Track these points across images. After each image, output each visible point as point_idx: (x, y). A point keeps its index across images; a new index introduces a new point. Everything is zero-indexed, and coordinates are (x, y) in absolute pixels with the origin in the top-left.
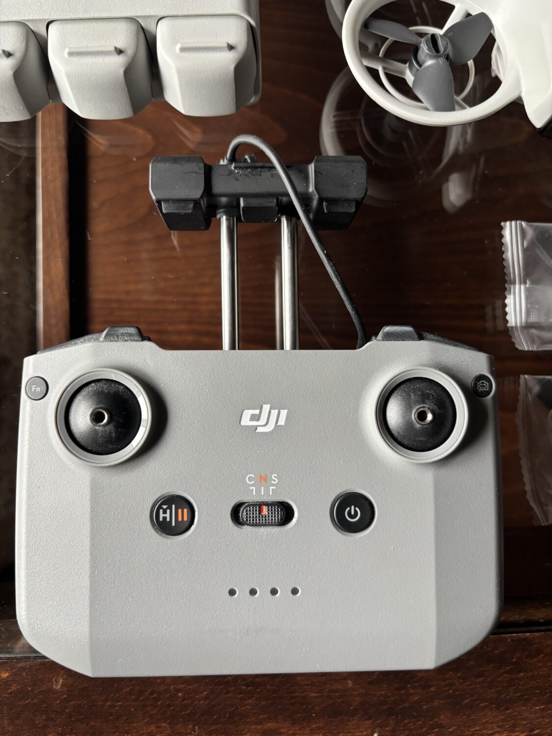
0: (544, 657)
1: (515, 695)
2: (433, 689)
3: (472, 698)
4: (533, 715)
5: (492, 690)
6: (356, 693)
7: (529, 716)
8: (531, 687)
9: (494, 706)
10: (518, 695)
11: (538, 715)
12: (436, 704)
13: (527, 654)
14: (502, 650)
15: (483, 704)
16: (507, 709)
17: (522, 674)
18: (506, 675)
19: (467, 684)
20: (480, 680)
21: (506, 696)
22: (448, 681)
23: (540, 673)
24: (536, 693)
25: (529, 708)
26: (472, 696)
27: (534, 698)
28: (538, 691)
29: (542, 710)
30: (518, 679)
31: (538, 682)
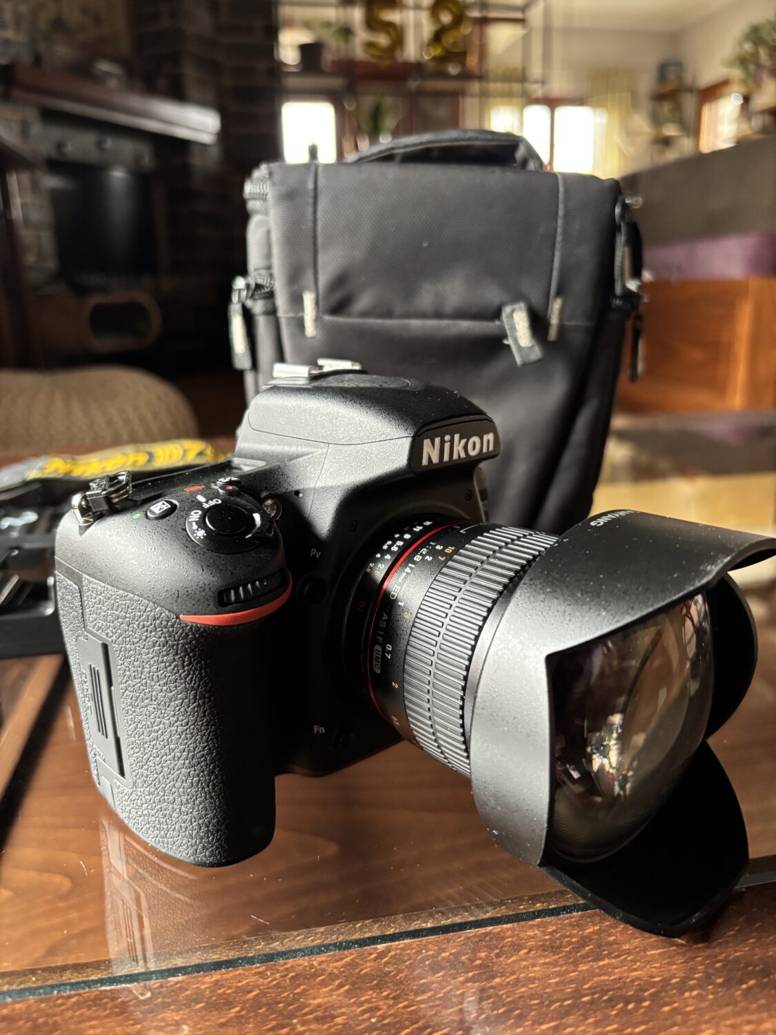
0: (529, 953)
1: (495, 1012)
2: (339, 1020)
3: (415, 1026)
5: (451, 1010)
8: (520, 997)
10: (501, 1011)
13: (498, 951)
17: (498, 980)
18: (469, 984)
19: (401, 1005)
22: (367, 1006)
23: (530, 975)
24: (535, 1005)
26: (416, 1023)
27: (532, 1013)
28: (536, 1002)
29: (555, 1028)
30: (492, 987)
31: (530, 988)
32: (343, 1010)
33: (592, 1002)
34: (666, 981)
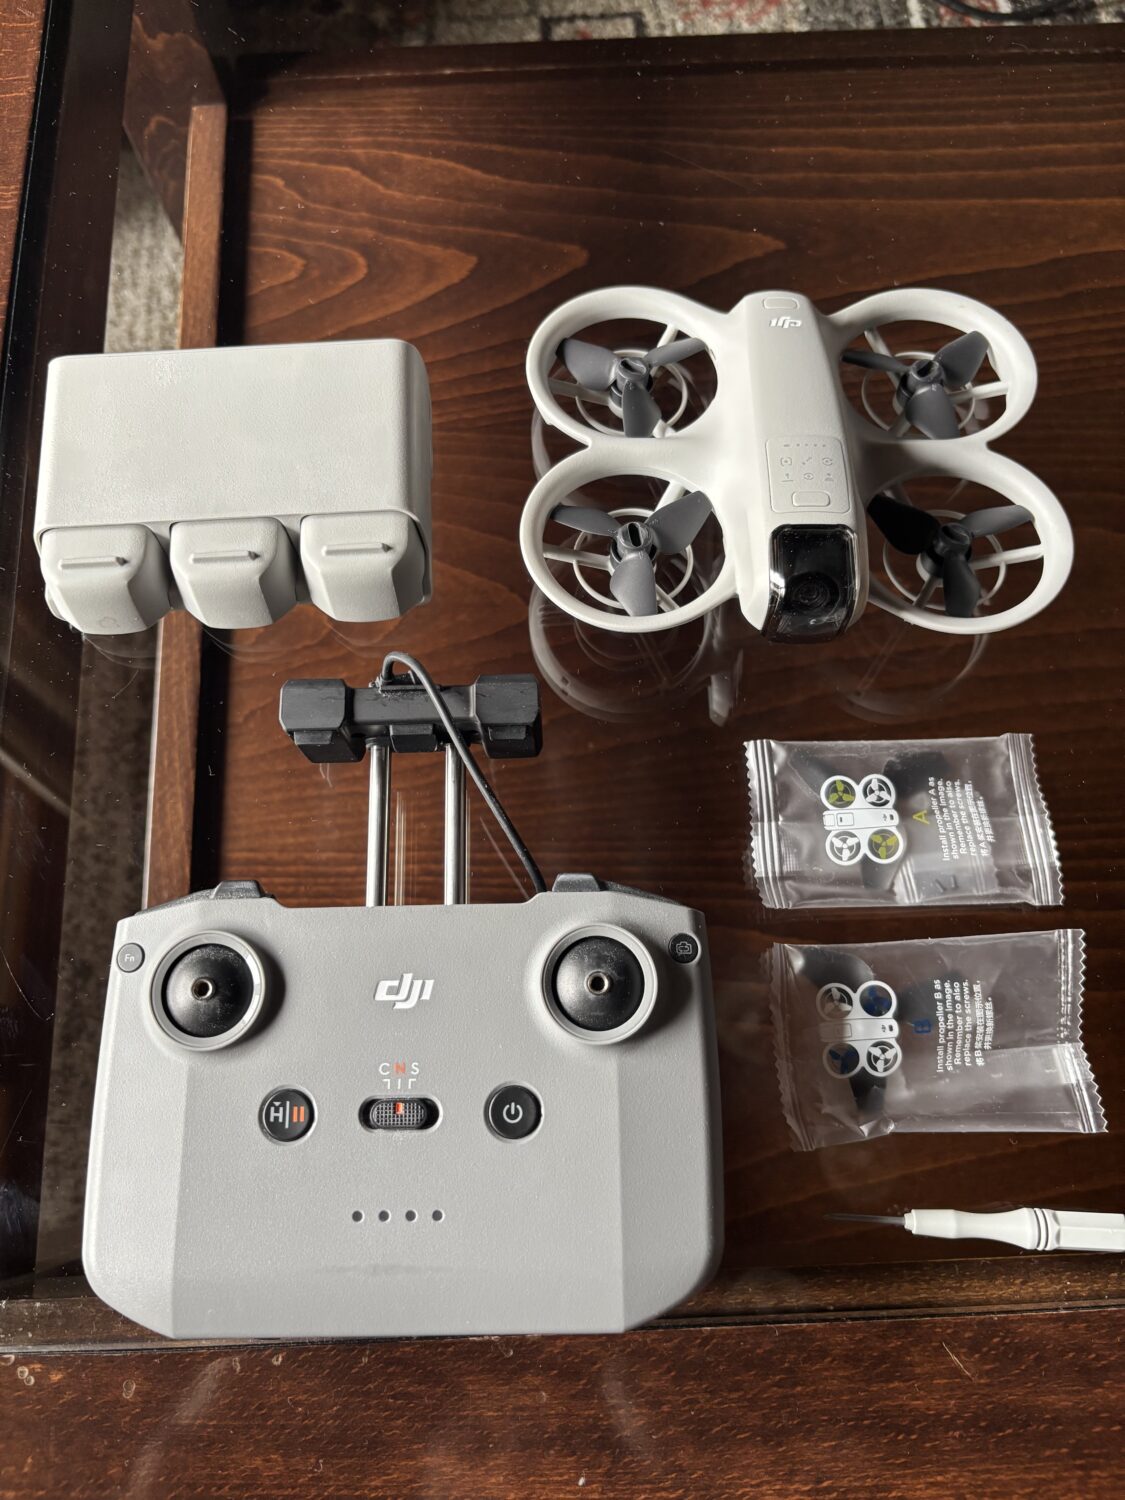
0: (832, 1362)
1: (790, 1423)
2: (665, 1408)
3: (725, 1425)
4: (819, 1456)
5: (756, 1414)
6: (553, 1412)
7: (813, 1457)
8: (815, 1411)
9: (759, 1438)
10: (795, 1422)
11: (826, 1456)
12: (670, 1433)
13: (805, 1355)
14: (768, 1348)
15: (742, 1436)
16: (779, 1444)
17: (799, 1389)
18: (775, 1389)
19: (716, 1401)
20: (735, 1395)
21: (776, 1424)
22: (688, 1397)
23: (828, 1388)
24: (824, 1421)
25: (812, 1444)
26: (724, 1422)
27: (820, 1429)
28: (826, 1418)
29: (834, 1448)
30: (793, 1396)
31: (825, 1402)
32: (669, 1398)
33: (869, 1427)
34: (938, 1415)
